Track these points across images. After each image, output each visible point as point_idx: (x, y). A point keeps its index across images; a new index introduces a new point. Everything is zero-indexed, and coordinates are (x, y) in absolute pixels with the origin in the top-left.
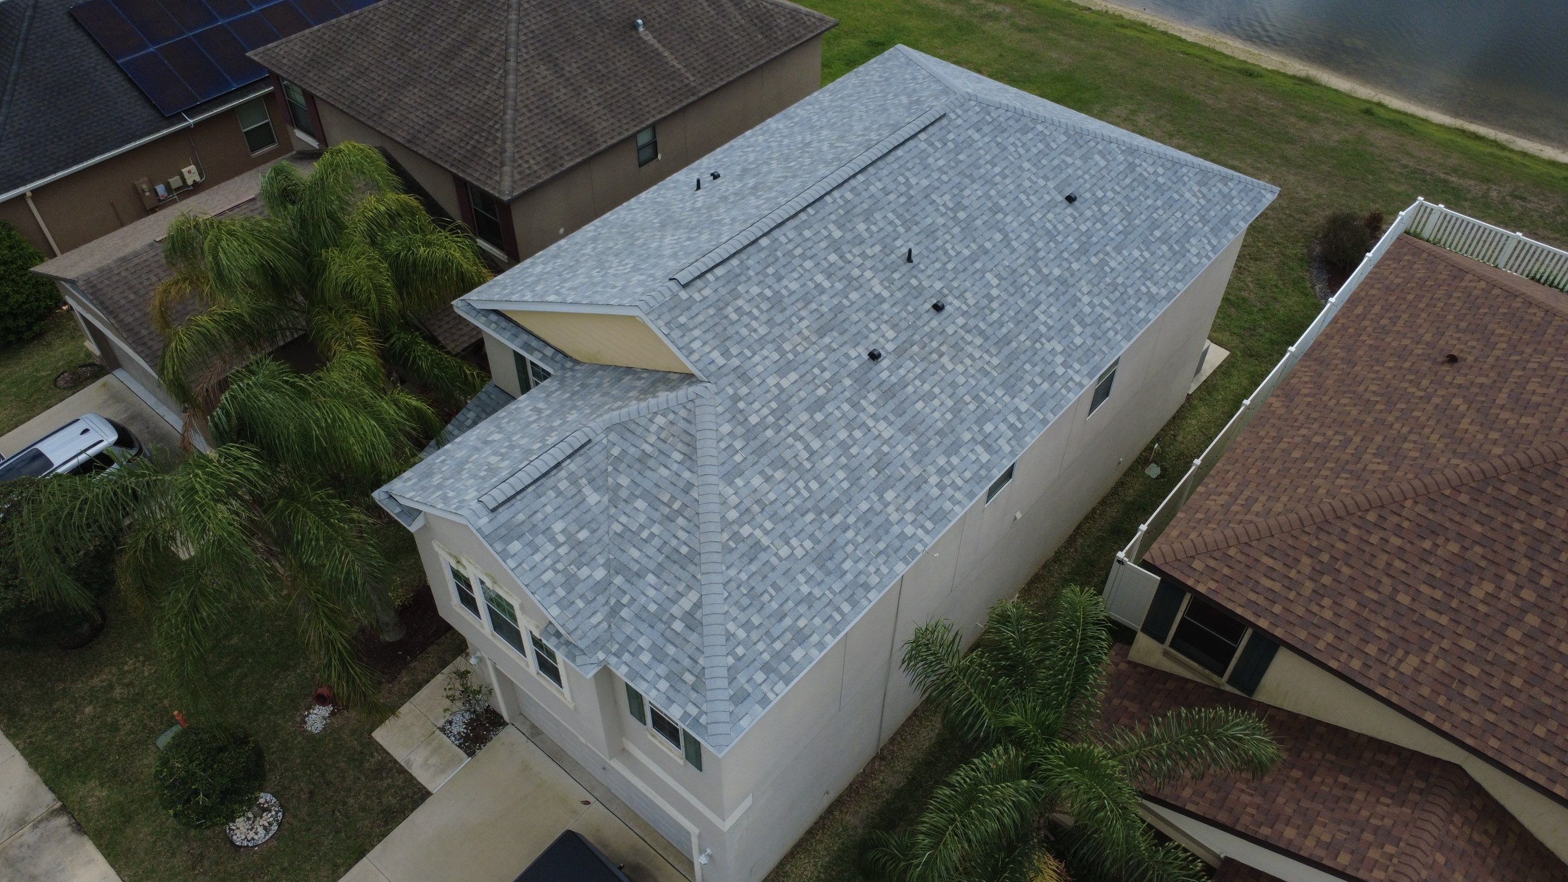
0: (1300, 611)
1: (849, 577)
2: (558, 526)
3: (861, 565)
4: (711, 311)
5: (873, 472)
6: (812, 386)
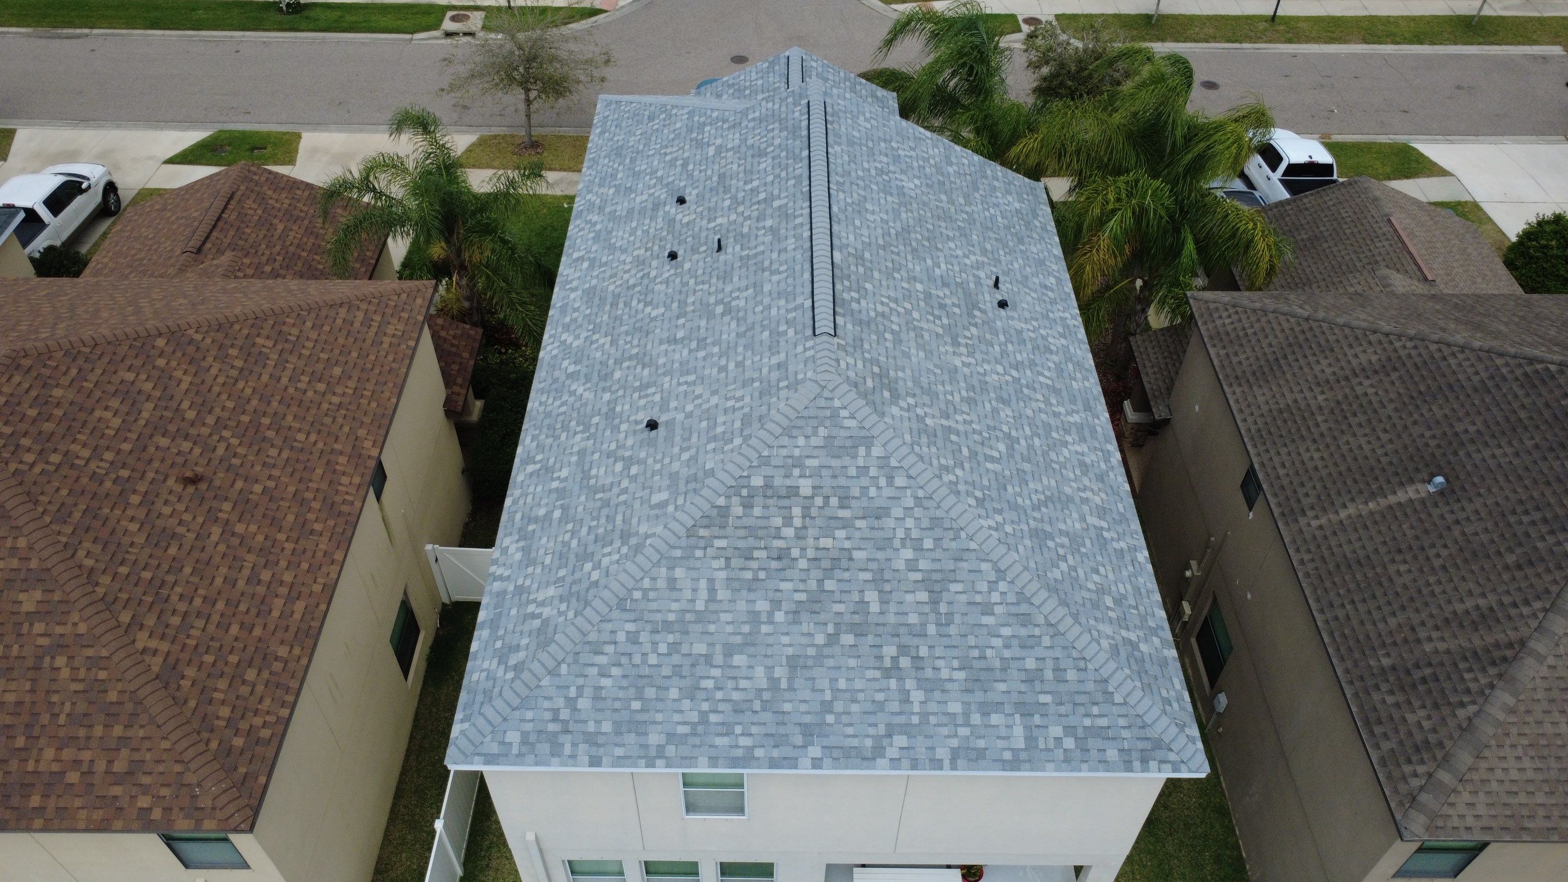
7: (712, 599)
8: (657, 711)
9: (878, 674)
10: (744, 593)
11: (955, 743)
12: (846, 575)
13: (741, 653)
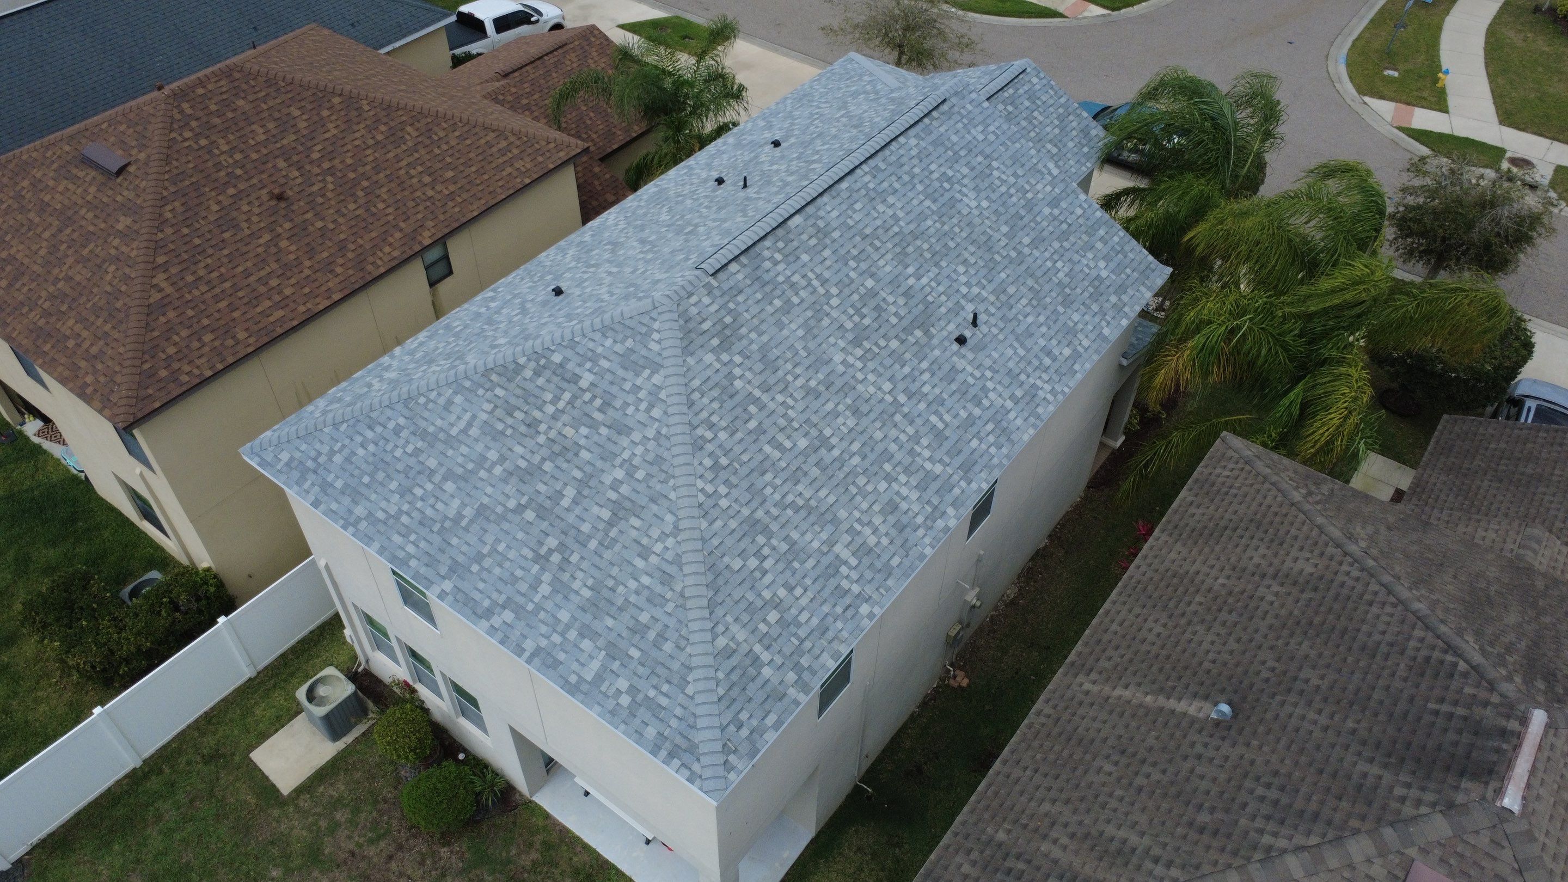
7: (464, 431)
8: (375, 492)
9: (530, 555)
10: (489, 438)
11: (544, 643)
12: (565, 466)
13: (455, 483)
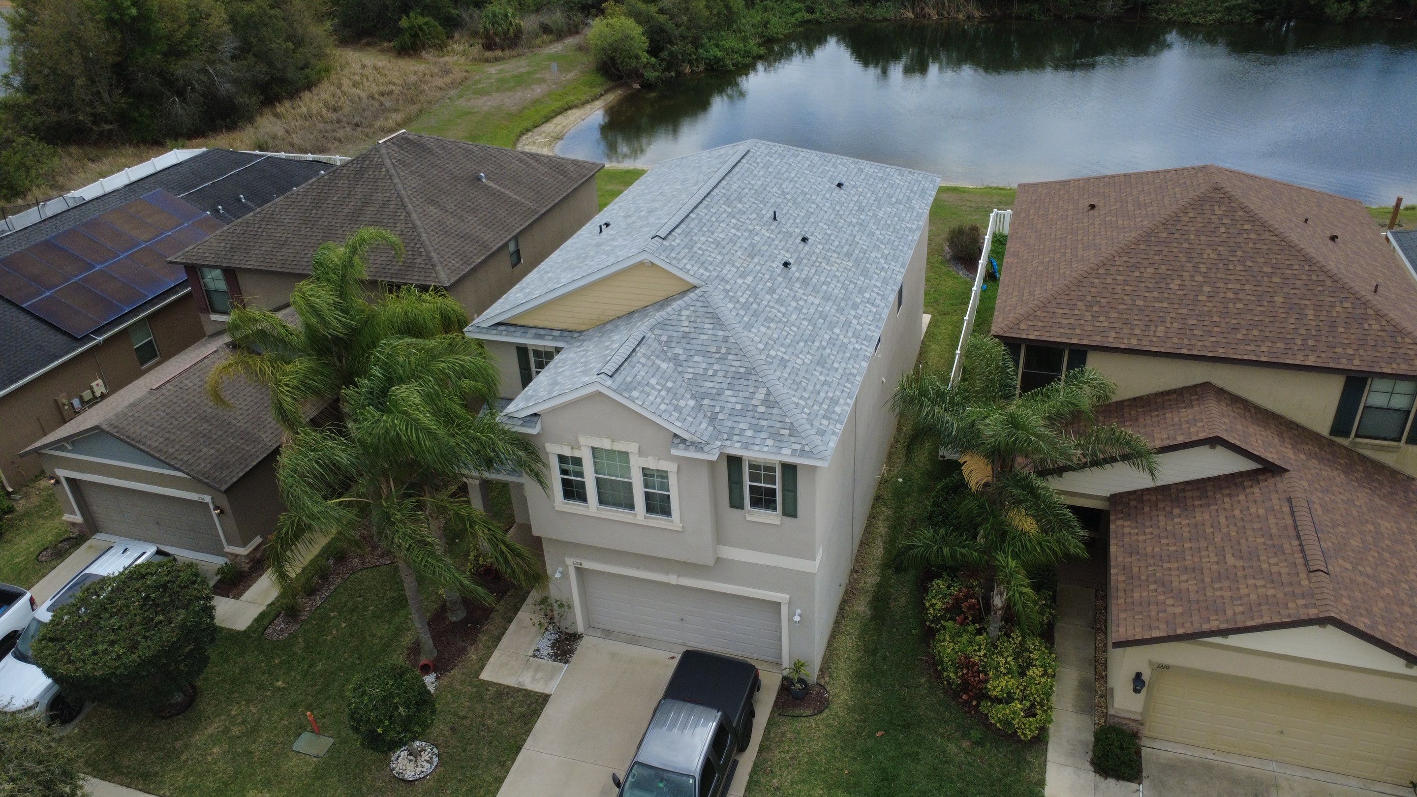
0: (1091, 328)
1: (840, 371)
2: (653, 381)
3: (843, 365)
4: (686, 250)
5: (821, 321)
6: (762, 283)
